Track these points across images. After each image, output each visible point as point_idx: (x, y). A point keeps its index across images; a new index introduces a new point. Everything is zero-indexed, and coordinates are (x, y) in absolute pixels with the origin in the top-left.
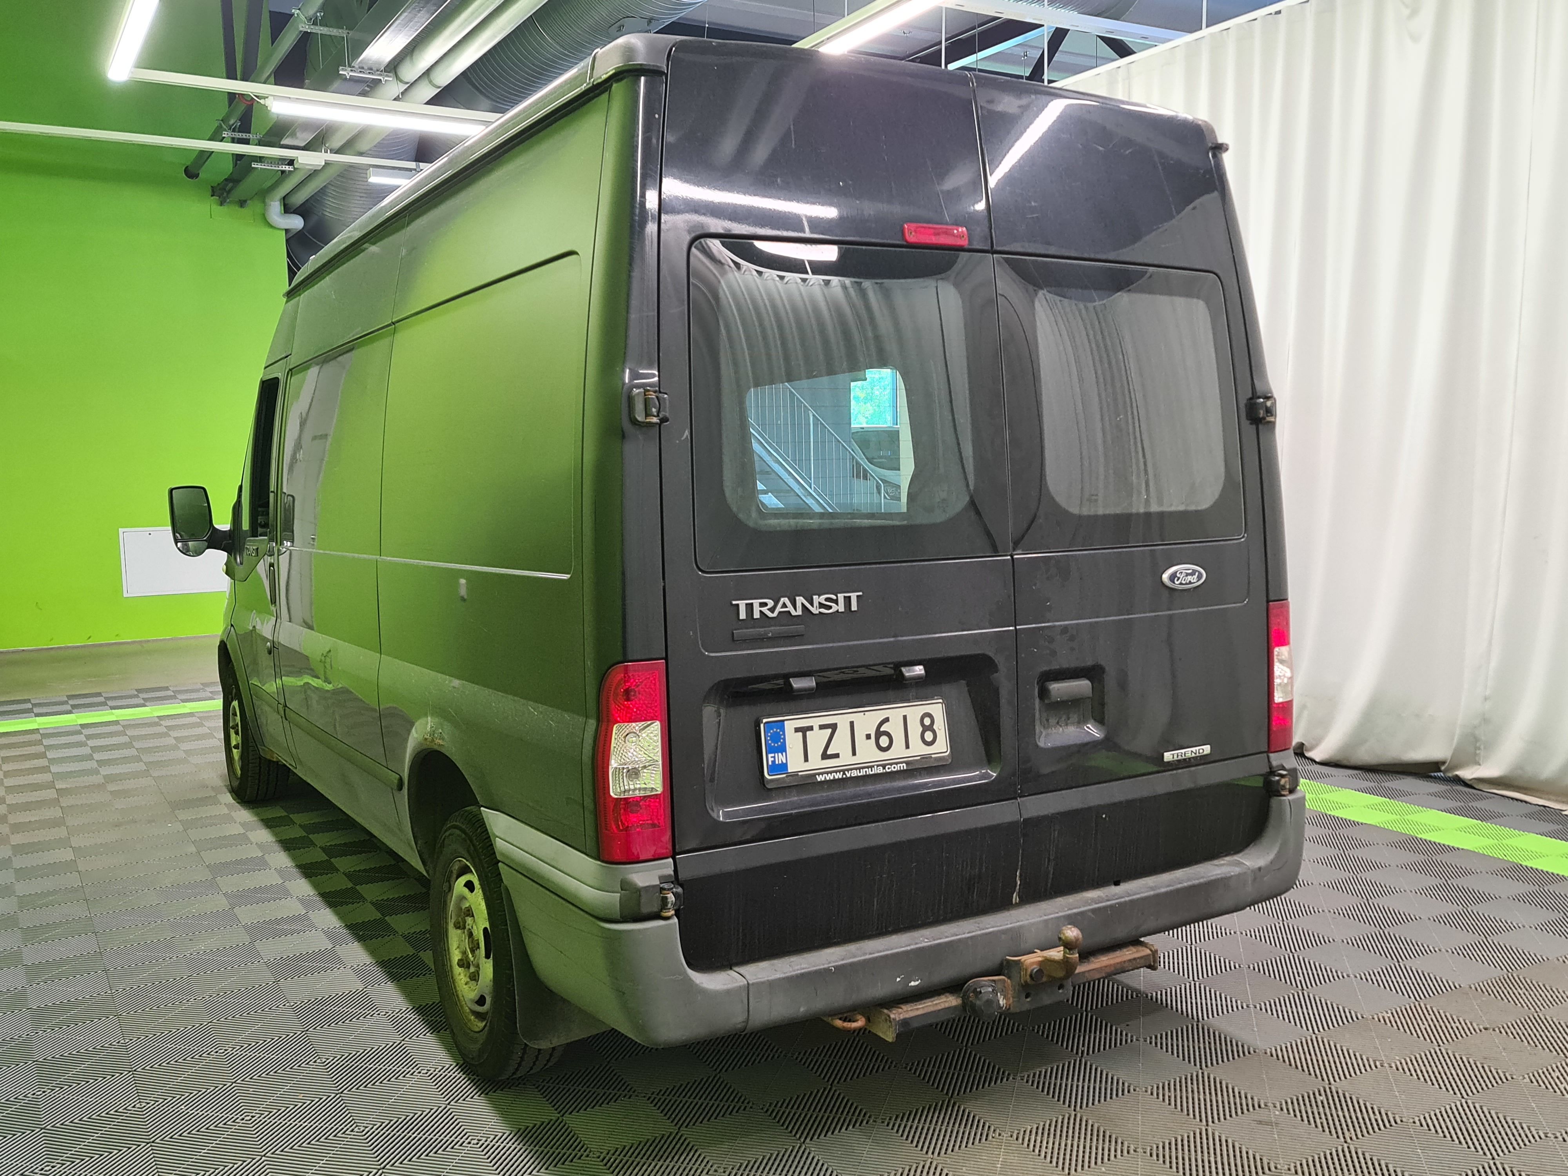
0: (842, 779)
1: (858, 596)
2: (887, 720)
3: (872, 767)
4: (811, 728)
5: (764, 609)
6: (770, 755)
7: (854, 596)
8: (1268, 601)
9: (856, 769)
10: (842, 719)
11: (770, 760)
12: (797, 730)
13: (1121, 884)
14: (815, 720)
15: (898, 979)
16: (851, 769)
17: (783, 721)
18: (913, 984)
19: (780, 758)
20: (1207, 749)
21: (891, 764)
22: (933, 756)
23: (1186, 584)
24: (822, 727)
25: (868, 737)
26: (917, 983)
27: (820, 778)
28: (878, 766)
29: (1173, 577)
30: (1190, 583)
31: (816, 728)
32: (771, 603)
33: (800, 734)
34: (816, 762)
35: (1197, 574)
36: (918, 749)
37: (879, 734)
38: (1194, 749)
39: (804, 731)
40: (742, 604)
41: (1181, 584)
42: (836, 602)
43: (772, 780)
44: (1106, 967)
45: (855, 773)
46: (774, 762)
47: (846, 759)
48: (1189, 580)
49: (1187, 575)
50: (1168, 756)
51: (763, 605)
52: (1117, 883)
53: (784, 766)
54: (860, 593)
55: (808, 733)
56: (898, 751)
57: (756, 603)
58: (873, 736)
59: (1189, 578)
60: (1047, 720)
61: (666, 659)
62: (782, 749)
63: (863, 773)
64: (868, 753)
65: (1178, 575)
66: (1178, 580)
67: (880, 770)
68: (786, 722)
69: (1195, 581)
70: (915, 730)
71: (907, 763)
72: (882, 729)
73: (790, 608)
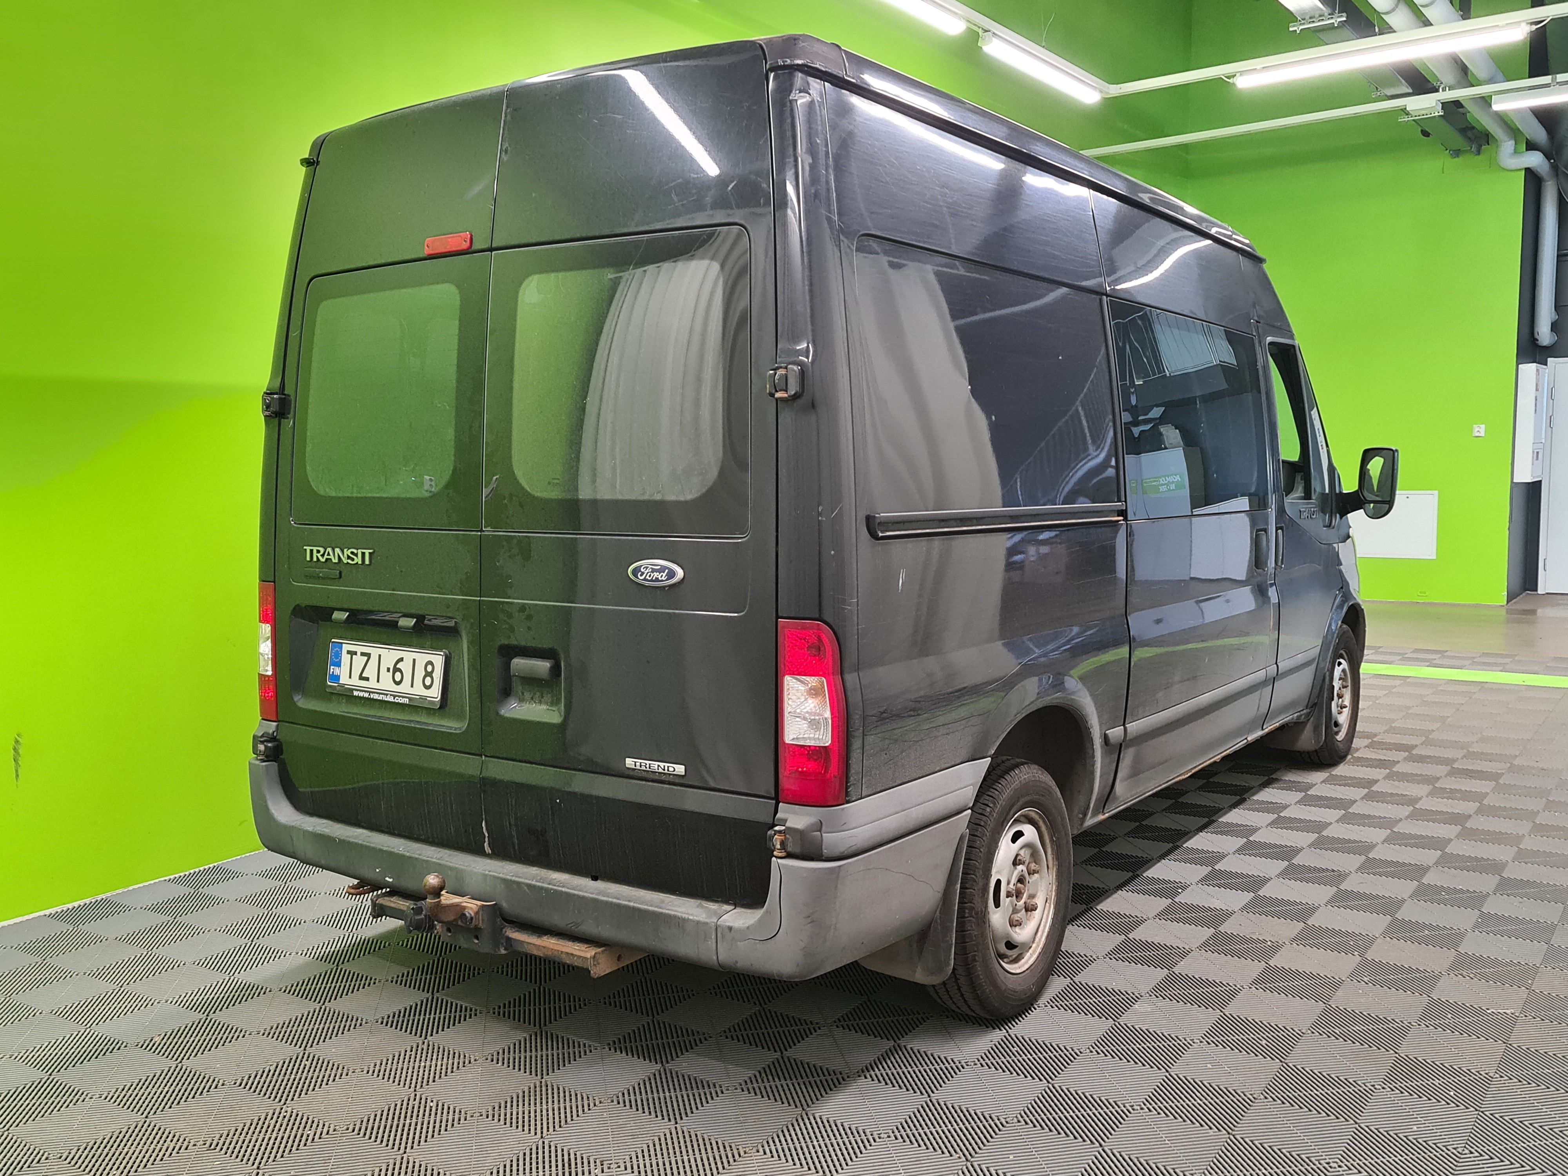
0: (368, 698)
1: (370, 553)
2: (401, 660)
3: (387, 695)
4: (355, 653)
5: (319, 555)
6: (332, 667)
7: (367, 552)
8: (778, 617)
9: (377, 693)
10: (375, 651)
11: (332, 670)
12: (349, 652)
13: (599, 881)
14: (359, 649)
15: (377, 870)
16: (374, 693)
17: (342, 643)
18: (387, 879)
19: (337, 671)
20: (680, 769)
21: (399, 696)
22: (428, 699)
23: (652, 581)
24: (363, 654)
25: (388, 670)
26: (391, 880)
27: (356, 693)
28: (391, 695)
29: (635, 572)
30: (657, 580)
31: (359, 654)
32: (322, 550)
33: (349, 656)
34: (355, 681)
35: (667, 571)
36: (419, 690)
37: (396, 670)
38: (662, 764)
39: (352, 653)
40: (308, 548)
41: (645, 579)
42: (356, 555)
43: (331, 686)
44: (544, 947)
45: (376, 697)
46: (333, 672)
47: (372, 684)
48: (656, 576)
49: (653, 571)
50: (630, 762)
51: (318, 551)
52: (595, 878)
53: (337, 678)
54: (371, 551)
55: (354, 656)
56: (405, 688)
57: (315, 549)
58: (391, 670)
59: (656, 574)
60: (523, 694)
61: (274, 582)
62: (339, 666)
63: (381, 697)
64: (386, 683)
65: (642, 570)
66: (641, 575)
67: (391, 699)
68: (344, 645)
69: (663, 578)
70: (420, 673)
71: (410, 699)
72: (398, 666)
73: (332, 557)
